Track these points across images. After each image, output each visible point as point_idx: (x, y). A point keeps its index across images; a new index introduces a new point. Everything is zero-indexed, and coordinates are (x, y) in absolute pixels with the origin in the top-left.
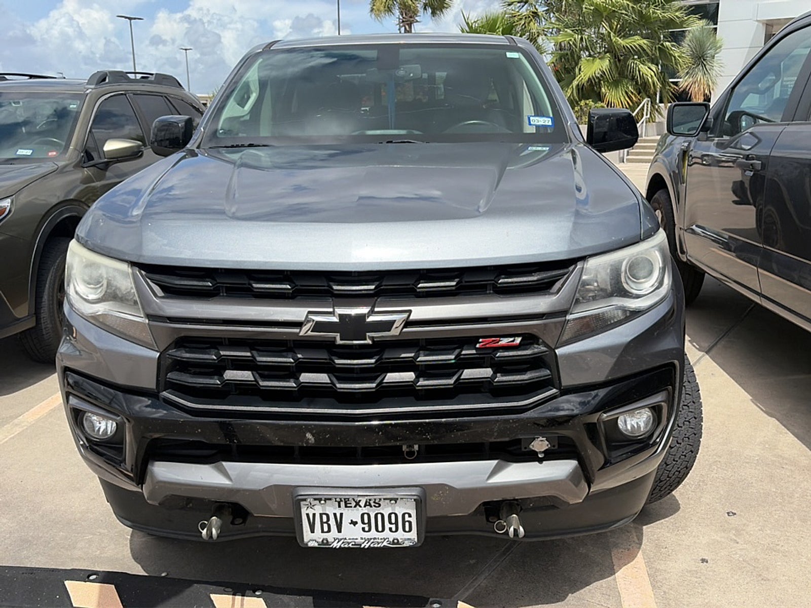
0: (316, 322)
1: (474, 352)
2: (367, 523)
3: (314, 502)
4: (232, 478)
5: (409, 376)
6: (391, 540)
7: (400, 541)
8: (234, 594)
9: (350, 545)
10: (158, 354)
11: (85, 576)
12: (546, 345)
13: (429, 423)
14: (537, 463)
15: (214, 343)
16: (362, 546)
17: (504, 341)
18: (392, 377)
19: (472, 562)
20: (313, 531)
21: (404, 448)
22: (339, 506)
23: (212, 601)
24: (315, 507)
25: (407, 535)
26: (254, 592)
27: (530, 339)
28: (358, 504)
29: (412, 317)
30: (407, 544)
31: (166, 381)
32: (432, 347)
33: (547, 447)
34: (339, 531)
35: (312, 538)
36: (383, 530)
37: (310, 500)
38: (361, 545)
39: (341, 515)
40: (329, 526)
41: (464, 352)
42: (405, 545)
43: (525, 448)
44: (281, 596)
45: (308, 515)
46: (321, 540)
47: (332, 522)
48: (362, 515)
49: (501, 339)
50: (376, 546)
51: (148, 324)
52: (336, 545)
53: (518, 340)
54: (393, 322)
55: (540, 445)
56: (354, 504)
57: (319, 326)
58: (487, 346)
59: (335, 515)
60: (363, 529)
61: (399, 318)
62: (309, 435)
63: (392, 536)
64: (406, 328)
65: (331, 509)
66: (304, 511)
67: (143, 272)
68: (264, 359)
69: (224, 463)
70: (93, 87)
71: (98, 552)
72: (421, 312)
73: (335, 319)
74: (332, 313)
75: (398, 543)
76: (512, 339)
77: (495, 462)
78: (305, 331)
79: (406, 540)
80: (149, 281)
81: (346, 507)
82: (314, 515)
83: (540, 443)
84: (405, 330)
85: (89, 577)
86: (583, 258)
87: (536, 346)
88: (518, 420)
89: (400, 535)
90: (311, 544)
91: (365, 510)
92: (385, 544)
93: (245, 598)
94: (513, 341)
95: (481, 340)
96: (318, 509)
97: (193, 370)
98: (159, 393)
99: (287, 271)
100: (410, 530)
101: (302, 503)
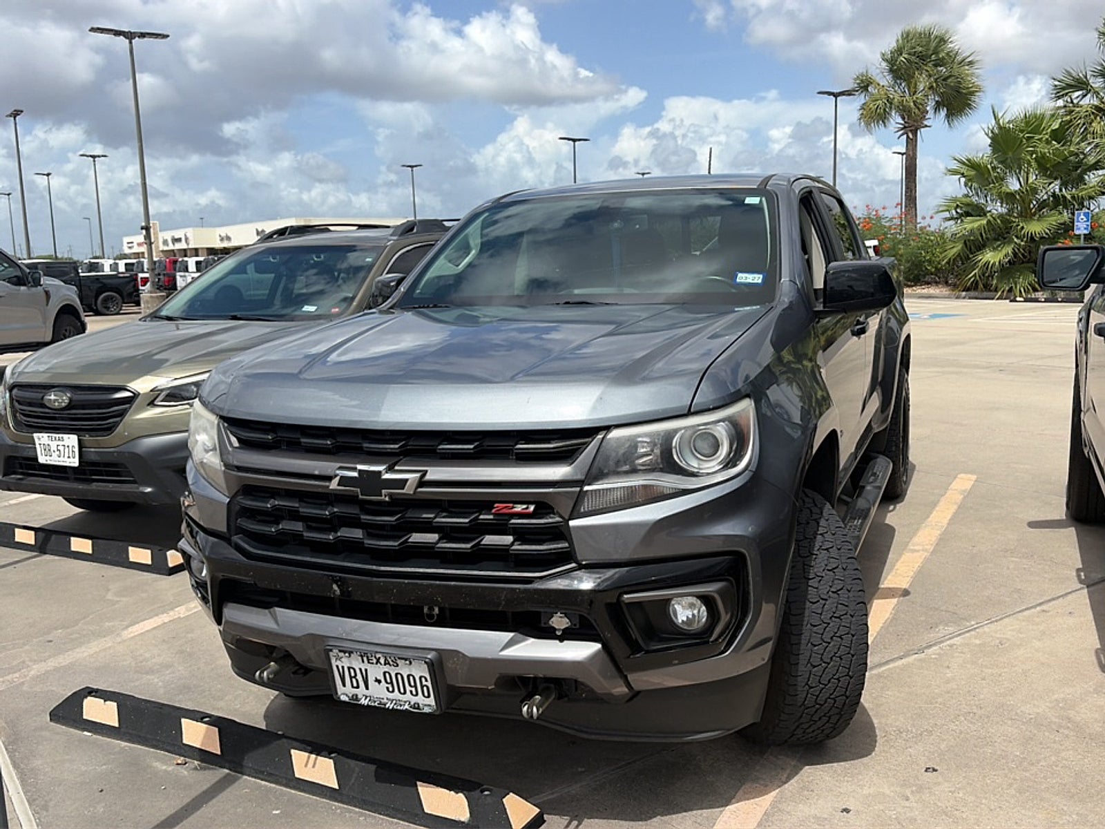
0: (341, 477)
1: (491, 517)
2: (391, 682)
3: (341, 654)
4: (280, 623)
5: (432, 537)
6: (412, 703)
7: (421, 706)
8: (311, 753)
9: (376, 704)
10: (228, 500)
11: (199, 717)
12: (561, 516)
13: (439, 585)
14: (558, 642)
15: (273, 492)
16: (387, 706)
17: (519, 508)
18: (417, 538)
19: (580, 769)
20: (344, 685)
21: (426, 610)
22: (363, 661)
23: (291, 756)
24: (343, 660)
25: (427, 701)
26: (330, 754)
27: (543, 507)
28: (378, 661)
29: (428, 477)
30: (427, 710)
31: (236, 527)
32: (453, 510)
33: (567, 626)
34: (367, 688)
35: (344, 692)
36: (405, 693)
37: (336, 651)
38: (385, 705)
39: (366, 670)
40: (357, 681)
41: (481, 517)
42: (424, 711)
43: (545, 623)
44: (349, 761)
45: (337, 667)
46: (350, 695)
47: (359, 677)
48: (385, 673)
49: (515, 506)
50: (399, 708)
51: (224, 471)
52: (364, 702)
53: (532, 508)
54: (406, 480)
55: (559, 622)
56: (375, 661)
57: (344, 481)
58: (501, 512)
59: (361, 670)
60: (388, 688)
61: (412, 477)
62: (335, 587)
63: (414, 700)
64: (421, 487)
65: (357, 663)
66: (334, 663)
67: (226, 425)
68: (305, 510)
69: (277, 609)
70: (395, 238)
71: (239, 706)
72: (437, 473)
73: (355, 474)
74: (354, 469)
75: (418, 708)
76: (525, 506)
77: (511, 634)
78: (334, 485)
79: (426, 705)
80: (228, 432)
81: (369, 662)
82: (343, 667)
83: (560, 619)
84: (420, 490)
85: (202, 718)
86: (608, 428)
87: (552, 516)
88: (526, 590)
89: (420, 699)
90: (344, 698)
91: (386, 668)
92: (407, 707)
93: (319, 758)
94: (527, 508)
95: (496, 505)
96: (345, 662)
97: (259, 518)
98: (231, 536)
99: (334, 428)
100: (429, 696)
101: (331, 653)
